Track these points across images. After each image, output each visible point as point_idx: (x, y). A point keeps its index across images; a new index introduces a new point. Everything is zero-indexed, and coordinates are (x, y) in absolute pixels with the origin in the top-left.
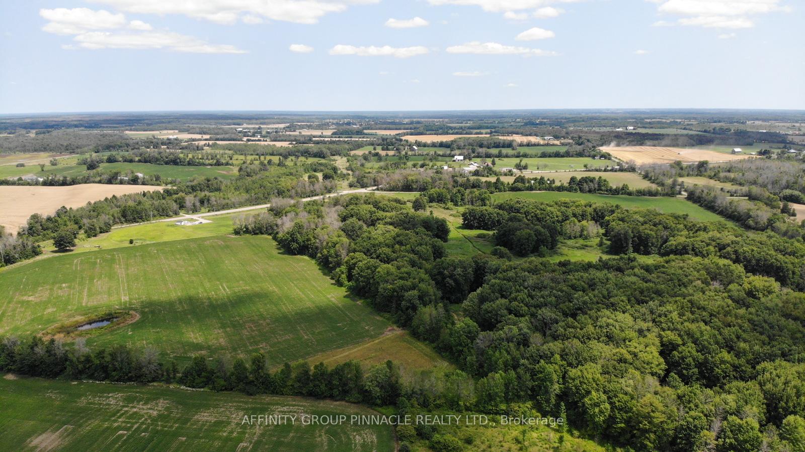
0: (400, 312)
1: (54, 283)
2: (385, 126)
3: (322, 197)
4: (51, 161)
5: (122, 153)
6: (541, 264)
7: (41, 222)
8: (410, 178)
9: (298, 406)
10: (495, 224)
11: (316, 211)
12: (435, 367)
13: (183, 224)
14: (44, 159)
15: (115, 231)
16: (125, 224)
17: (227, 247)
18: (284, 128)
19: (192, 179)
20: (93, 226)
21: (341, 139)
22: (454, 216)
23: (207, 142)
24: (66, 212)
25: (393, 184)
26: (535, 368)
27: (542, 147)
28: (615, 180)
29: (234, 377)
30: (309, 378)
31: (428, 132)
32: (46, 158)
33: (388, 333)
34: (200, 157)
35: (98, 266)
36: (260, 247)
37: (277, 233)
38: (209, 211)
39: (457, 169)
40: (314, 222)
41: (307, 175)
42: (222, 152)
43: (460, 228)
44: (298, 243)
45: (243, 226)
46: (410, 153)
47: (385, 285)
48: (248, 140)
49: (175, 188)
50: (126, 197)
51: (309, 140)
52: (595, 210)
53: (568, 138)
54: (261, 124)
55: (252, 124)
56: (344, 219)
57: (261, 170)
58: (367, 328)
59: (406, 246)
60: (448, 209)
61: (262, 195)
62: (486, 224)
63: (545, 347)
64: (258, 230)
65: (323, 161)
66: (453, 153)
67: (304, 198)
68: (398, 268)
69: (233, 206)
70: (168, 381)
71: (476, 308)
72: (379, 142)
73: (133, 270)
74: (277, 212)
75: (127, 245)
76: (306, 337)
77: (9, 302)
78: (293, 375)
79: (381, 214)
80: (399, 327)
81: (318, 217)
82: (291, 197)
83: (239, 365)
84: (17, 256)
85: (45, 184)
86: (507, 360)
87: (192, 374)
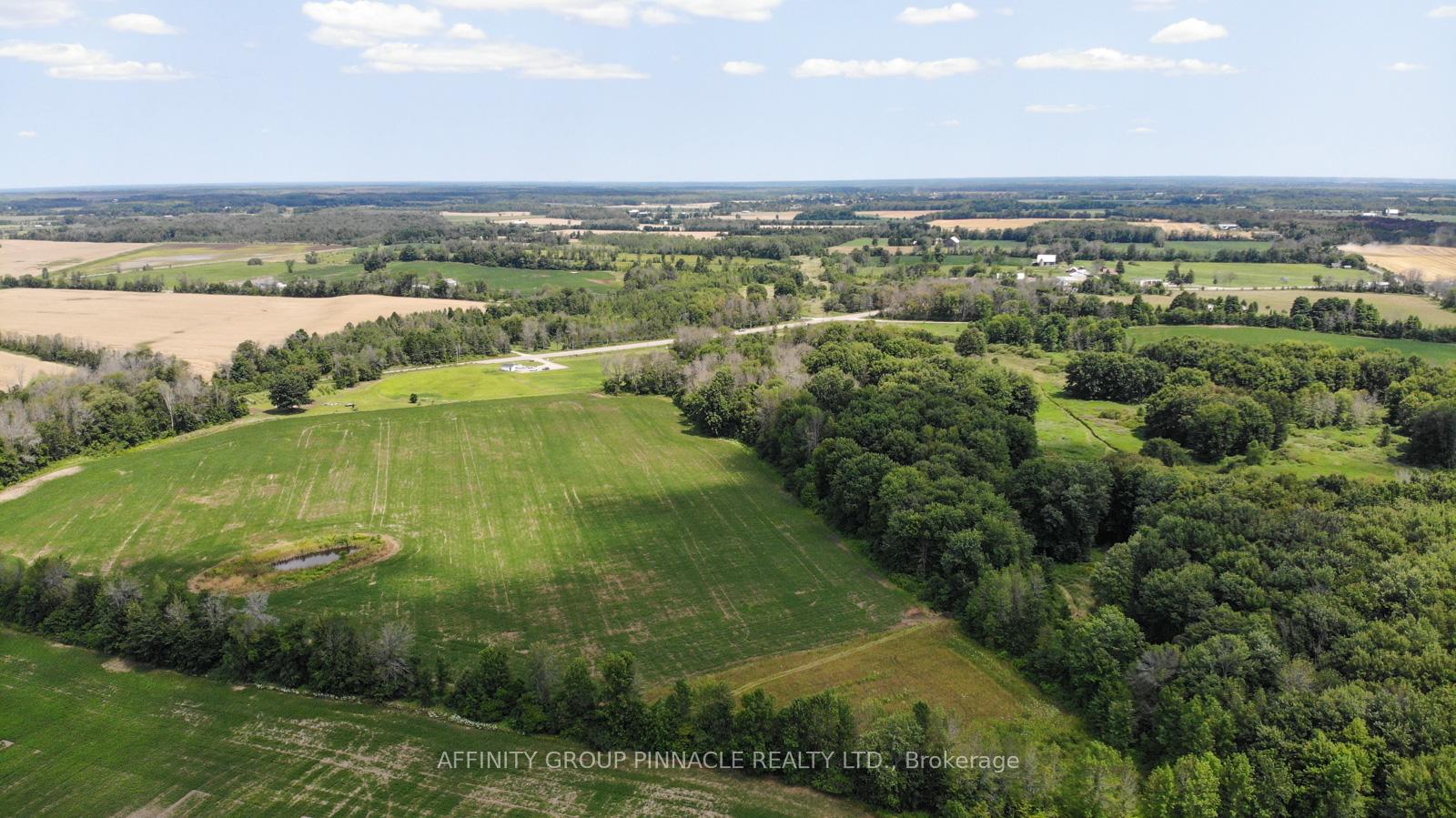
0: (937, 576)
1: (254, 471)
2: (894, 203)
3: (771, 328)
4: (307, 256)
5: (427, 246)
6: (1279, 481)
7: (256, 357)
8: (948, 294)
9: (703, 788)
10: (1139, 389)
11: (760, 353)
12: (1027, 716)
13: (513, 369)
14: (297, 253)
15: (388, 378)
16: (410, 366)
17: (589, 415)
18: (711, 209)
19: (540, 290)
20: (348, 366)
21: (812, 227)
22: (1044, 371)
23: (576, 231)
24: (305, 341)
25: (912, 304)
26: (1299, 750)
27: (1216, 243)
28: (1391, 308)
29: (564, 703)
30: (728, 724)
31: (979, 214)
32: (303, 251)
33: (911, 622)
34: (561, 255)
35: (344, 441)
36: (649, 418)
37: (683, 393)
38: (564, 348)
39: (1046, 278)
40: (754, 373)
41: (745, 288)
42: (598, 247)
43: (1059, 395)
44: (720, 414)
45: (621, 377)
46: (945, 250)
47: (903, 512)
48: (647, 229)
49: (507, 305)
50: (417, 318)
51: (754, 228)
52: (1364, 367)
53: (1267, 227)
54: (672, 202)
55: (657, 202)
56: (814, 369)
57: (663, 277)
58: (860, 605)
59: (947, 428)
60: (1029, 356)
61: (661, 322)
62: (1119, 389)
63: (1326, 697)
64: (647, 386)
65: (777, 264)
66: (1033, 250)
67: (738, 329)
68: (933, 476)
69: (609, 340)
70: (426, 701)
71: (1126, 581)
72: (884, 230)
73: (406, 453)
74: (684, 353)
75: (406, 404)
76: (727, 616)
77: (163, 506)
78: (695, 711)
79: (889, 360)
80: (933, 609)
81: (763, 363)
82: (714, 326)
83: (577, 678)
84: (198, 417)
85: (287, 293)
86: (1224, 723)
87: (474, 690)
